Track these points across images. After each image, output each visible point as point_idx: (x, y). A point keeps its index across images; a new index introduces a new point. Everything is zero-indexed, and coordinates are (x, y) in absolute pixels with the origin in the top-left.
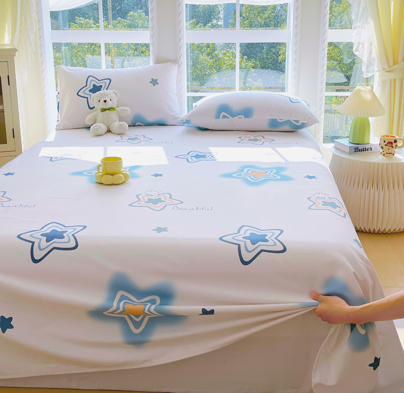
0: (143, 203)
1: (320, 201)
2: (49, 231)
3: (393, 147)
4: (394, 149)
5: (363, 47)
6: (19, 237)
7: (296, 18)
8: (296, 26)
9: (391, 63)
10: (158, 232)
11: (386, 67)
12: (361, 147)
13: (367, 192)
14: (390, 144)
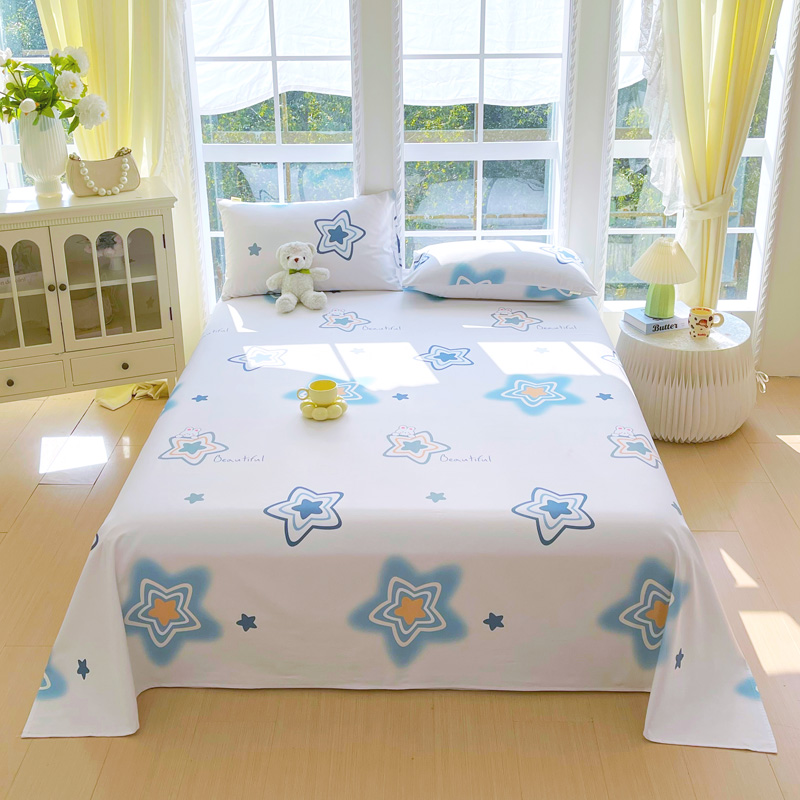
0: (399, 450)
1: (624, 442)
2: (299, 503)
3: (706, 327)
4: (709, 329)
5: (664, 175)
6: (265, 511)
7: (568, 130)
8: (567, 142)
9: (704, 199)
10: (435, 501)
11: (697, 203)
12: (661, 323)
13: (671, 391)
14: (704, 322)
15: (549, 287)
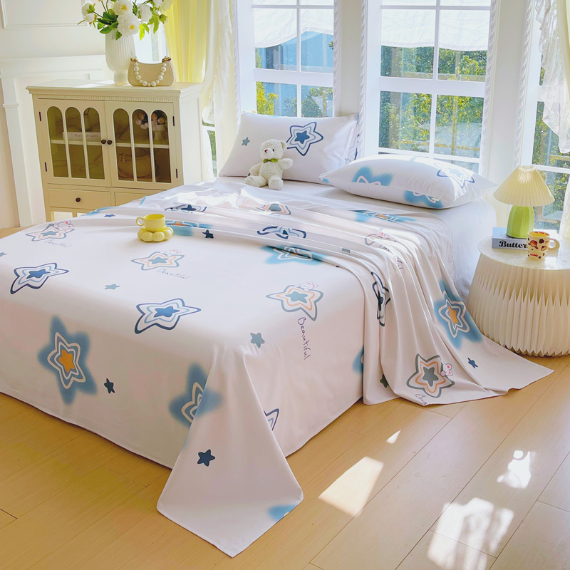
2: (39, 270)
3: (537, 248)
4: (539, 251)
6: (15, 270)
12: (511, 241)
14: (534, 244)
15: (421, 194)
